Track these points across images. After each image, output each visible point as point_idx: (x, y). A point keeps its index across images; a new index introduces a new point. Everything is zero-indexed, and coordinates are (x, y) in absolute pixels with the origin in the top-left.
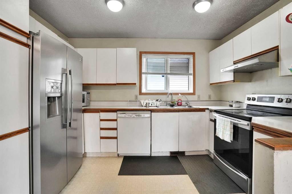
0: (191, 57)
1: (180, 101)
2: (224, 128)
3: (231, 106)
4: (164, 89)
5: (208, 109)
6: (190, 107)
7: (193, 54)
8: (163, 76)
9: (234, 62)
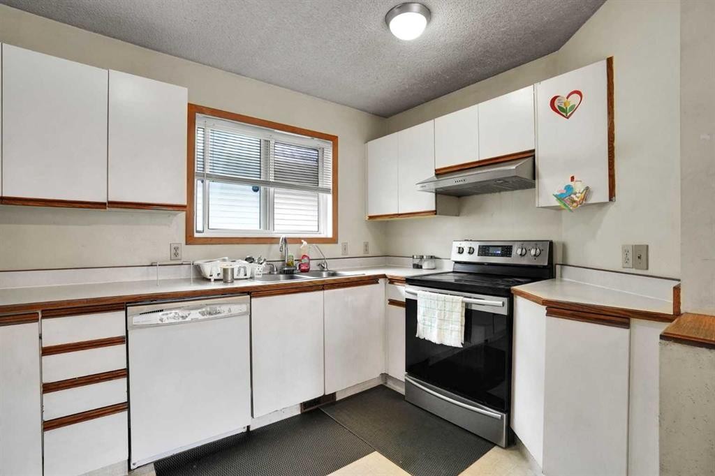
0: (328, 147)
1: (305, 261)
2: (443, 318)
3: (418, 267)
4: (256, 227)
5: (384, 276)
6: (334, 274)
7: (334, 139)
8: (256, 190)
9: (436, 170)
